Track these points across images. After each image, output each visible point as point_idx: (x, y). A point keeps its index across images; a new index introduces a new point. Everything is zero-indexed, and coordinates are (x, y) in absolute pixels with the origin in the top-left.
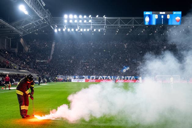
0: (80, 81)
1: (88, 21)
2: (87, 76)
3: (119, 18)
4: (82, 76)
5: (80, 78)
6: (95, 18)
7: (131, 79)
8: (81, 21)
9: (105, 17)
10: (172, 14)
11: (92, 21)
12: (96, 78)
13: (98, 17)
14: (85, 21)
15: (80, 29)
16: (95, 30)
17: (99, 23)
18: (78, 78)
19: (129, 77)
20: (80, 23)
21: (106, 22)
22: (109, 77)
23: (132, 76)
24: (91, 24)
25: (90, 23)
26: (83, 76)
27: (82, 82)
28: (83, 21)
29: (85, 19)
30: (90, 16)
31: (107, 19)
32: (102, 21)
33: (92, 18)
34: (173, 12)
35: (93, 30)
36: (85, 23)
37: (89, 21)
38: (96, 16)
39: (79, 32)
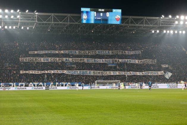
0: (7, 89)
1: (15, 16)
2: (15, 84)
3: (53, 14)
4: (8, 84)
5: (5, 85)
6: (25, 13)
7: (67, 85)
8: (6, 17)
9: (36, 12)
10: (112, 11)
11: (21, 17)
12: (25, 85)
13: (28, 12)
14: (12, 17)
15: (4, 27)
16: (22, 28)
17: (29, 20)
18: (4, 85)
19: (64, 84)
20: (6, 19)
21: (37, 18)
22: (41, 83)
23: (67, 82)
24: (20, 21)
25: (18, 19)
26: (10, 83)
27: (10, 90)
28: (9, 17)
29: (12, 14)
30: (18, 11)
31: (39, 15)
32: (33, 17)
33: (20, 13)
34: (113, 9)
35: (20, 27)
36: (12, 19)
37: (17, 16)
38: (26, 10)
39: (3, 29)
